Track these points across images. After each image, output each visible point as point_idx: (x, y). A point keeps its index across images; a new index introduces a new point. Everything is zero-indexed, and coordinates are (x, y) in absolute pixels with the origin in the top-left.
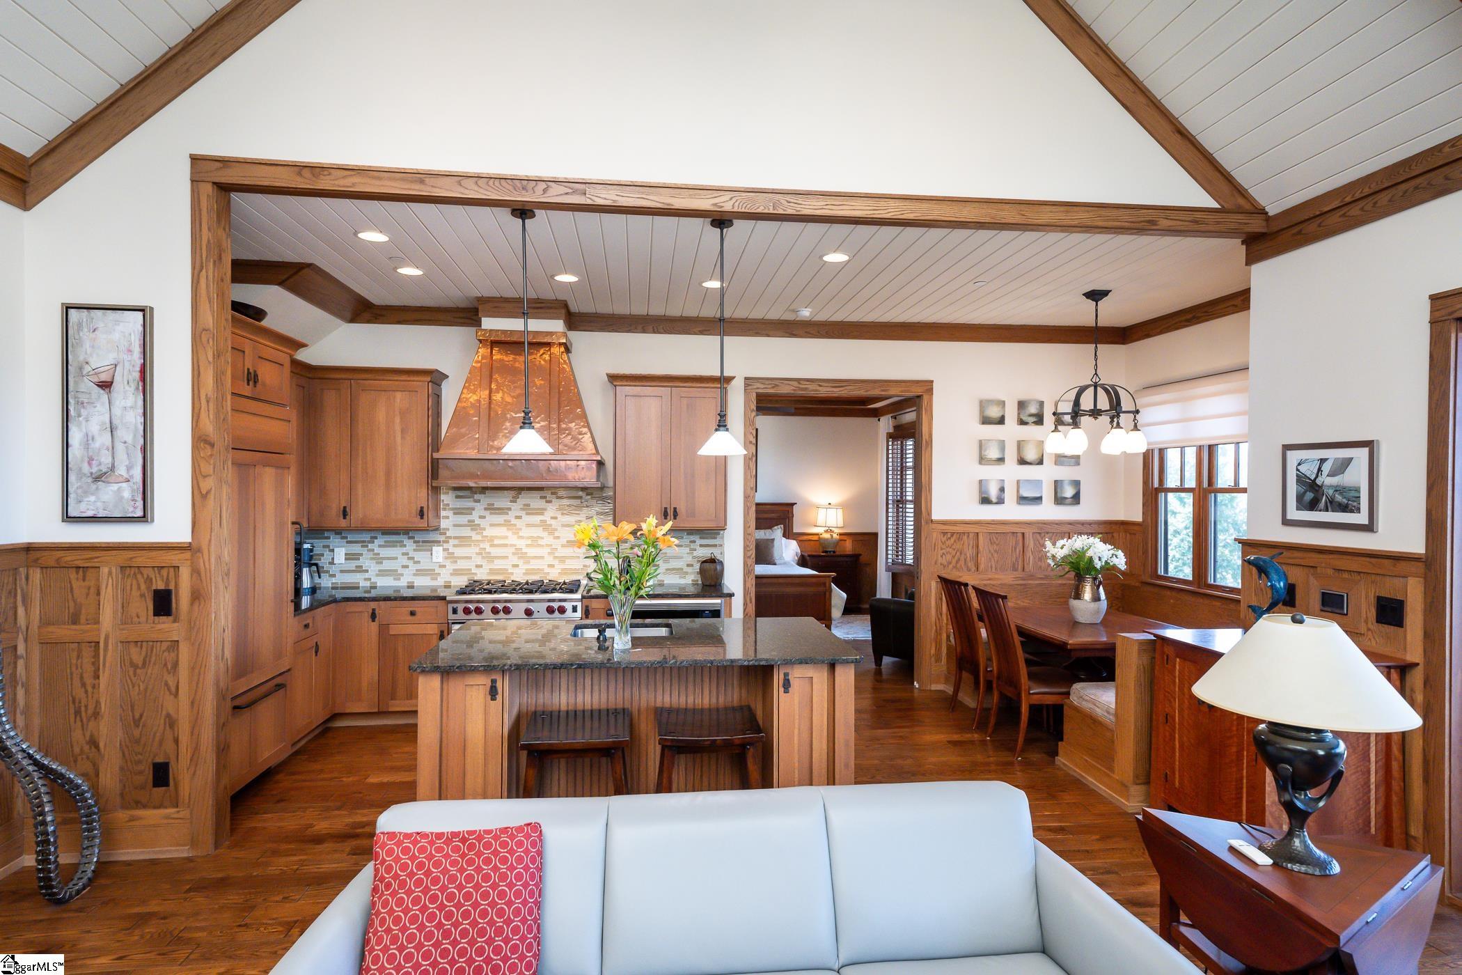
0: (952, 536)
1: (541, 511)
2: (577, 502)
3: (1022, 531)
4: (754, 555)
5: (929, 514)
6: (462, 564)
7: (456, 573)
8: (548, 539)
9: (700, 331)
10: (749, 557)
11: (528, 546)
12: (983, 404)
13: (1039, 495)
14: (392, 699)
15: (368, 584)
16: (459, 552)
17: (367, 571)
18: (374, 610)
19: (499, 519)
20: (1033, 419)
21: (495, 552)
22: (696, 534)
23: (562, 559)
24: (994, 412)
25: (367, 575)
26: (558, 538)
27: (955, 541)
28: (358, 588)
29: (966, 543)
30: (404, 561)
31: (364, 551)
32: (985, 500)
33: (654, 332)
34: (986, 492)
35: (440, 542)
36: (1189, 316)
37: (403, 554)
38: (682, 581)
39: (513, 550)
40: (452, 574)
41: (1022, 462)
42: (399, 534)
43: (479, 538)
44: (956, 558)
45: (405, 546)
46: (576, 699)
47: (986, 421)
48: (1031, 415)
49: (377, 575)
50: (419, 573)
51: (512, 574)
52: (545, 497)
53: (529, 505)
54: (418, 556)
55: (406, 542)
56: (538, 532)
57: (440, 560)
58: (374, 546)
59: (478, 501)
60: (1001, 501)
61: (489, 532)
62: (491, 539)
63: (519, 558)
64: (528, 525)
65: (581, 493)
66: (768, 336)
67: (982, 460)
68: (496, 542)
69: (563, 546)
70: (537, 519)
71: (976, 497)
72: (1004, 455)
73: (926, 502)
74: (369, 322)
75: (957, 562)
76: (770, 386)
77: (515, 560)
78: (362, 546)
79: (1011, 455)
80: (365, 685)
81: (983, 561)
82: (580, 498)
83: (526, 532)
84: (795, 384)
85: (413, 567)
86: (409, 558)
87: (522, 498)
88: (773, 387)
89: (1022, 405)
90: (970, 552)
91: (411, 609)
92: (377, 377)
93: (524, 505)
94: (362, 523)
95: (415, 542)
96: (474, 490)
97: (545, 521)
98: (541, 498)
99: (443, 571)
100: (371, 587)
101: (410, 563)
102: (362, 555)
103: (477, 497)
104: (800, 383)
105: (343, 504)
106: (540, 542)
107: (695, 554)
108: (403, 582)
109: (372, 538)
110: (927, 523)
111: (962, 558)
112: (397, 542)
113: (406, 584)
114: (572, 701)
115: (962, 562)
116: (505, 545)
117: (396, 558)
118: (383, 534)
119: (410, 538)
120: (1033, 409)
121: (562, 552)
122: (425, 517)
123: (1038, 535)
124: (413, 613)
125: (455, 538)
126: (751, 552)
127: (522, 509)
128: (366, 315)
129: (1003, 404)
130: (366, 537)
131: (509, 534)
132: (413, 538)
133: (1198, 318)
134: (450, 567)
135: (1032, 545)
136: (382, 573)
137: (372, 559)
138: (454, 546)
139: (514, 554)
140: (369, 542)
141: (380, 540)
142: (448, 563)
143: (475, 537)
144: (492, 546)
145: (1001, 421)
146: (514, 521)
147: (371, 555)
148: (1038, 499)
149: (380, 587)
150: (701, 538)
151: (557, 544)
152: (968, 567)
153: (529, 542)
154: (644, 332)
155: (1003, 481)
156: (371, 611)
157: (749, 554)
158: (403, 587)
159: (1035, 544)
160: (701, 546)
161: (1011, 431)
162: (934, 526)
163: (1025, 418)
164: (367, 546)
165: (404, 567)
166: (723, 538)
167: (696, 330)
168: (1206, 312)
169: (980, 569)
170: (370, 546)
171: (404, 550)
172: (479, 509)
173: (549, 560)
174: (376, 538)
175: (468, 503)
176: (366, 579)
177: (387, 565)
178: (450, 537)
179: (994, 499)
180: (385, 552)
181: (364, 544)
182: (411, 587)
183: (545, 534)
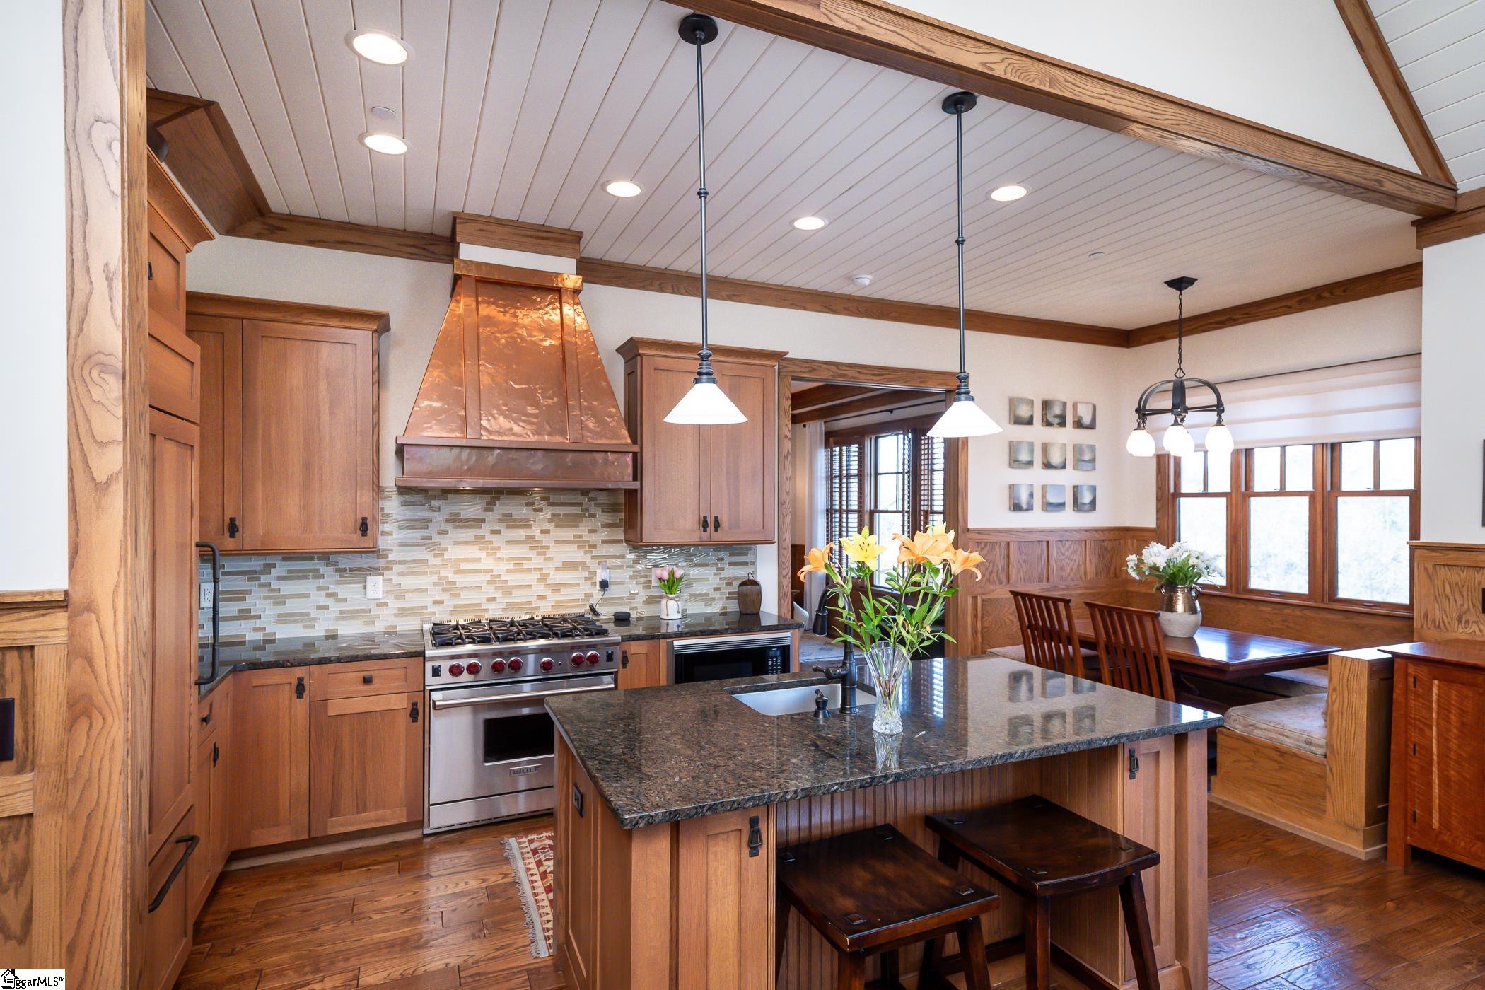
0: (986, 546)
1: (526, 525)
2: (577, 510)
3: (1048, 539)
4: (790, 575)
5: (966, 522)
6: (412, 601)
7: (403, 612)
8: (537, 561)
9: (728, 296)
10: (785, 577)
11: (508, 571)
12: (1013, 403)
13: (1061, 501)
14: (332, 816)
15: (259, 636)
16: (407, 582)
17: (259, 617)
18: (300, 680)
19: (469, 534)
20: (1056, 421)
21: (461, 580)
22: (725, 550)
23: (556, 588)
24: (1023, 412)
25: (258, 624)
26: (551, 558)
27: (988, 552)
28: (243, 643)
29: (998, 553)
30: (321, 599)
31: (253, 587)
32: (1017, 507)
33: (674, 292)
34: (1018, 498)
35: (377, 569)
36: (1224, 318)
37: (319, 589)
38: (709, 610)
39: (488, 577)
40: (396, 615)
41: (1048, 465)
42: (312, 559)
43: (438, 561)
44: (989, 570)
45: (322, 577)
46: (810, 820)
47: (1018, 421)
48: (1056, 416)
49: (278, 622)
50: (344, 616)
51: (487, 610)
52: (532, 504)
53: (510, 515)
54: (344, 590)
55: (325, 570)
56: (523, 551)
57: (379, 595)
58: (271, 578)
59: (438, 510)
60: (1030, 508)
61: (454, 553)
62: (458, 562)
63: (496, 588)
64: (510, 543)
65: (580, 498)
66: (805, 309)
67: (1014, 462)
68: (463, 567)
69: (557, 569)
70: (521, 534)
71: (1006, 502)
72: (1032, 458)
73: (963, 508)
74: (259, 236)
75: (990, 574)
76: (807, 370)
77: (491, 592)
78: (250, 579)
79: (1038, 460)
80: (284, 801)
81: (1013, 571)
82: (580, 504)
83: (507, 552)
84: (834, 369)
85: (335, 607)
86: (329, 595)
87: (501, 505)
88: (810, 371)
89: (1046, 405)
90: (1001, 563)
91: (366, 674)
92: (288, 318)
93: (505, 515)
94: (263, 543)
95: (337, 570)
96: (430, 493)
97: (533, 537)
98: (528, 504)
99: (385, 611)
100: (266, 642)
101: (330, 602)
102: (248, 592)
103: (434, 503)
104: (838, 369)
105: (229, 514)
106: (526, 565)
107: (723, 574)
108: (319, 631)
109: (266, 565)
110: (964, 532)
111: (995, 571)
112: (310, 571)
113: (323, 634)
114: (804, 823)
115: (994, 575)
116: (478, 571)
117: (309, 596)
118: (285, 559)
119: (328, 565)
120: (1057, 410)
121: (557, 578)
122: (369, 532)
123: (1059, 543)
124: (367, 681)
125: (401, 563)
126: (787, 570)
127: (500, 521)
128: (256, 226)
129: (1031, 402)
130: (256, 564)
131: (483, 555)
132: (335, 564)
133: (1235, 320)
134: (394, 605)
135: (1055, 554)
136: (284, 618)
137: (266, 598)
138: (401, 574)
139: (488, 582)
140: (262, 572)
141: (281, 568)
142: (390, 600)
143: (433, 561)
144: (457, 572)
145: (1030, 422)
146: (489, 537)
147: (264, 592)
148: (1061, 506)
149: (279, 639)
150: (731, 555)
151: (549, 567)
152: (1000, 580)
153: (511, 566)
154: (661, 290)
155: (1032, 485)
156: (295, 682)
157: (785, 573)
158: (318, 638)
159: (1058, 553)
160: (731, 564)
161: (1037, 433)
162: (969, 535)
163: (1051, 419)
164: (259, 579)
165: (320, 608)
166: (755, 554)
167: (724, 294)
168: (1247, 314)
169: (1011, 581)
170: (264, 578)
171: (321, 582)
172: (439, 518)
173: (540, 589)
174: (274, 565)
175: (423, 513)
176: (256, 630)
177: (292, 606)
178: (394, 562)
179: (1024, 506)
180: (288, 588)
181: (252, 576)
182: (332, 637)
183: (533, 554)
